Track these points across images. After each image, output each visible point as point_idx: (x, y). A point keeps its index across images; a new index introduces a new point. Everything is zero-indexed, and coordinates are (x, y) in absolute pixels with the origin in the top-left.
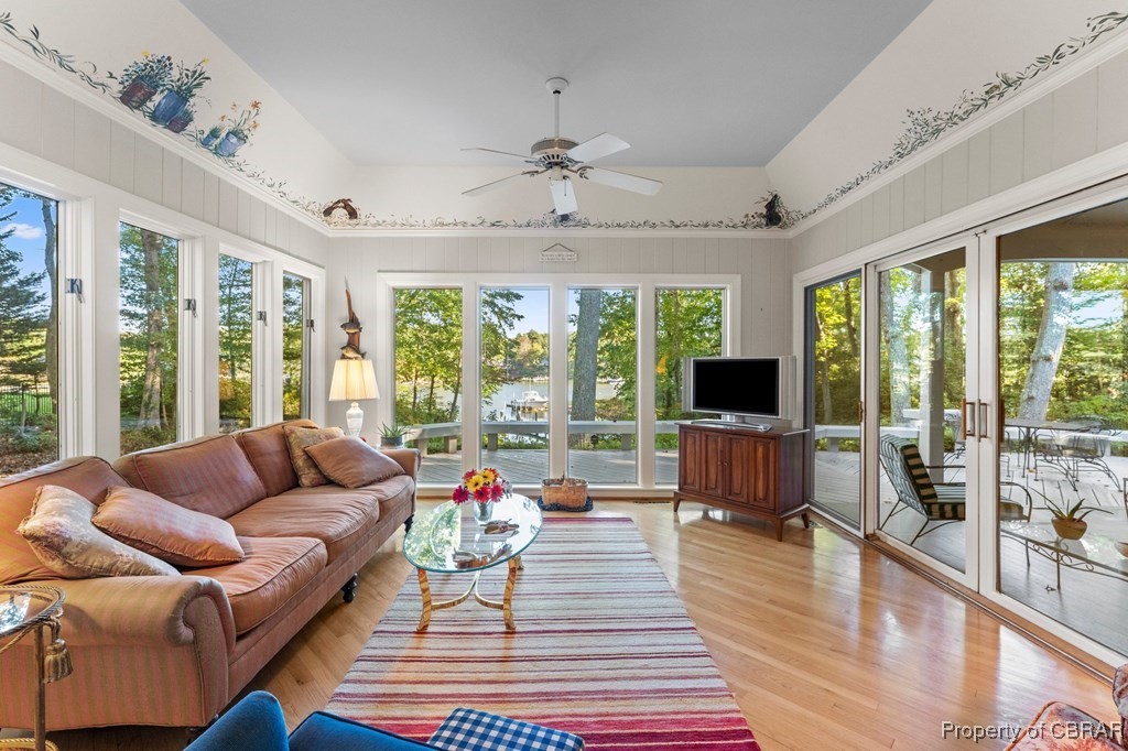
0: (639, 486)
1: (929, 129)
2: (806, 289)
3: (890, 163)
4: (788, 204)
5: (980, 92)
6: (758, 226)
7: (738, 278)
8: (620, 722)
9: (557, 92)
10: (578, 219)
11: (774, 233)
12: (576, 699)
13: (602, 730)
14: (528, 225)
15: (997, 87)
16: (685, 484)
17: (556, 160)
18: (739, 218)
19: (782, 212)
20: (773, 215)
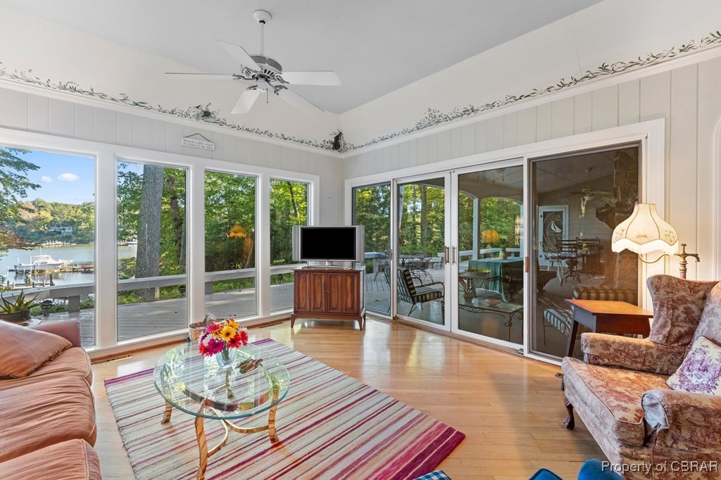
0: (260, 316)
1: (435, 120)
2: (353, 188)
3: (412, 131)
4: (347, 139)
5: (461, 111)
6: (328, 148)
7: (318, 178)
8: (401, 458)
9: (263, 22)
10: (217, 118)
11: (335, 154)
12: (367, 461)
13: (399, 468)
14: (172, 112)
15: (468, 111)
16: (299, 308)
17: (266, 74)
18: (320, 142)
19: (342, 143)
20: (336, 144)
